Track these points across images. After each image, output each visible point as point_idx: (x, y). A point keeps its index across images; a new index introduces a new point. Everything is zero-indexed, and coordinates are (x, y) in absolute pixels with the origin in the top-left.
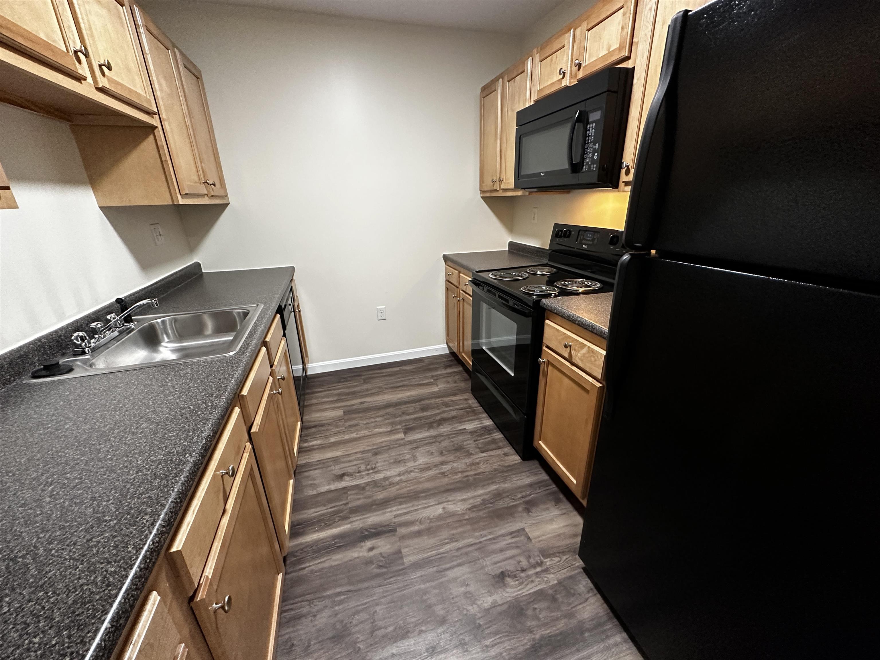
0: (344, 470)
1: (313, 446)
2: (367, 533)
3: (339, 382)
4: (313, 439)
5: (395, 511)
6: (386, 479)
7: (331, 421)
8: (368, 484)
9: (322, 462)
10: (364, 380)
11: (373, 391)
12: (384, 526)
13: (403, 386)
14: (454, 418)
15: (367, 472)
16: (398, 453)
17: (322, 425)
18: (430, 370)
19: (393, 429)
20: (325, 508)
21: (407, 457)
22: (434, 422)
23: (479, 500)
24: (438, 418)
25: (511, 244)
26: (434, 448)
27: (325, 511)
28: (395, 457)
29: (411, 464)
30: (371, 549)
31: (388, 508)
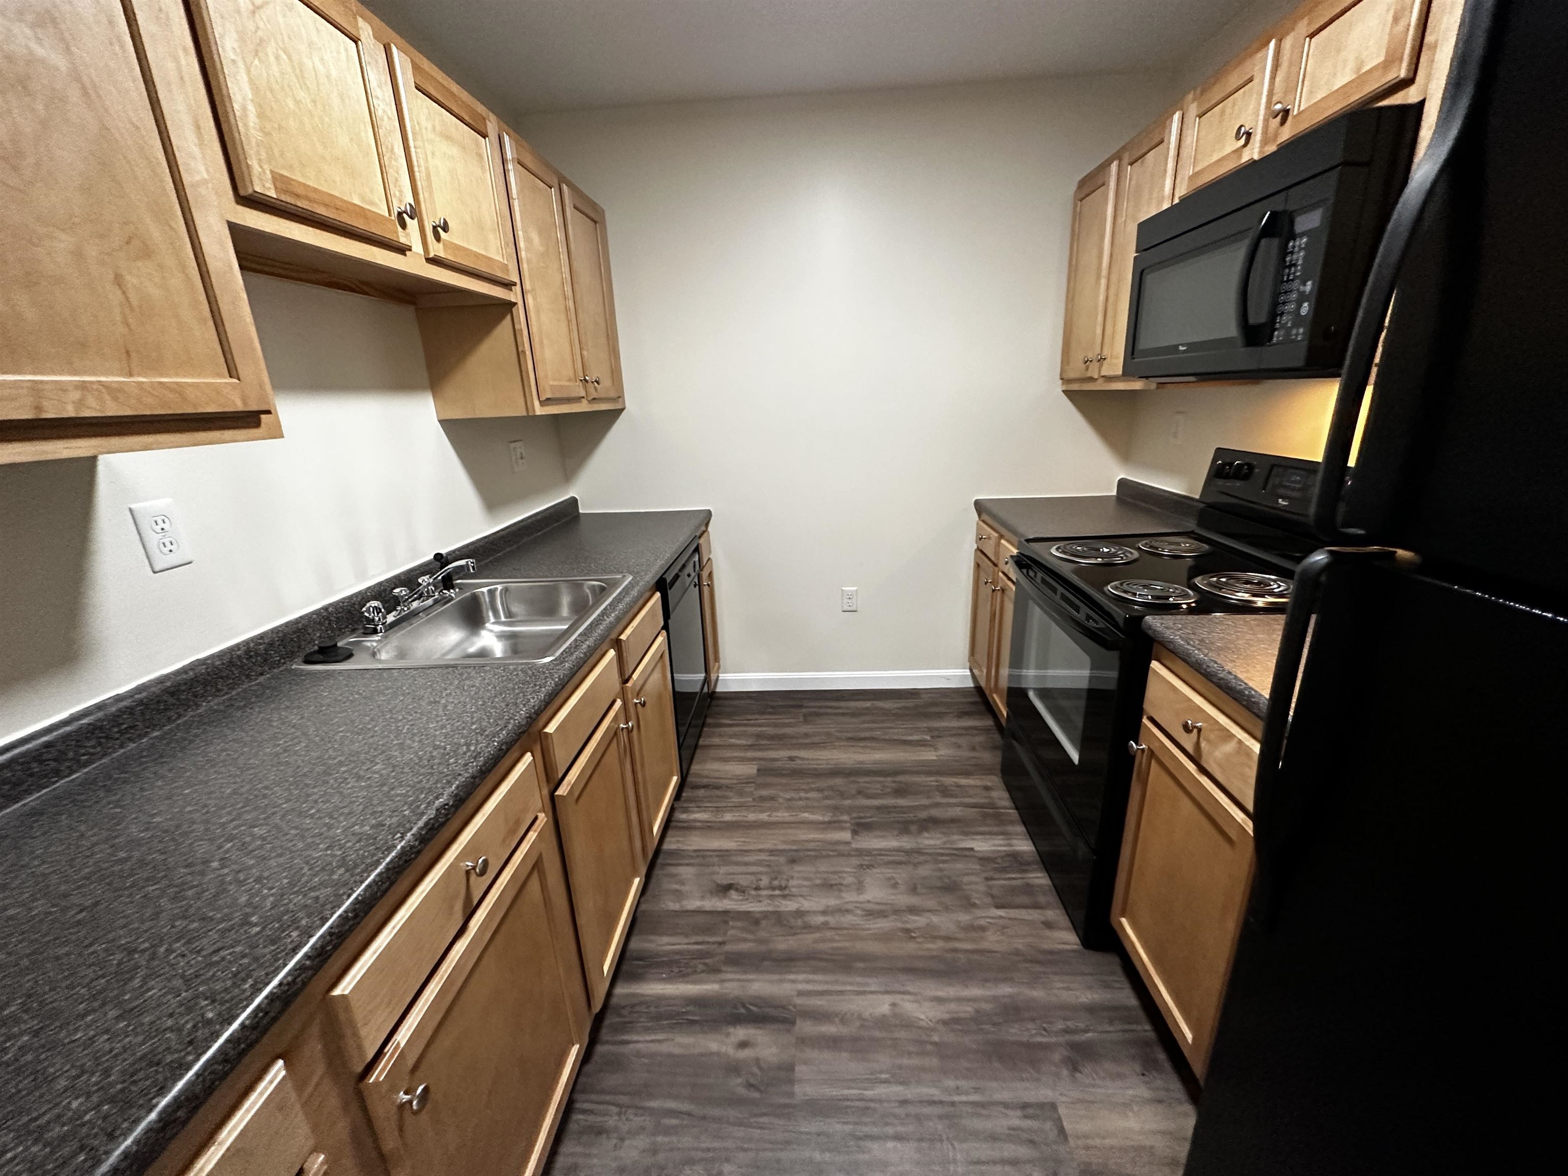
0: (733, 879)
1: (695, 821)
2: (743, 1011)
3: (763, 713)
4: (696, 809)
5: (801, 982)
6: (799, 913)
7: (733, 781)
8: (766, 915)
9: (702, 853)
10: (805, 716)
11: (816, 740)
12: (776, 1007)
13: (872, 739)
14: (953, 821)
15: (770, 892)
16: (832, 869)
17: (718, 787)
18: (928, 716)
19: (836, 818)
20: (687, 941)
21: (849, 880)
22: (912, 822)
23: (968, 1009)
24: (924, 815)
25: (1122, 484)
26: (902, 874)
27: (685, 946)
28: (825, 876)
29: (850, 897)
30: (743, 1045)
31: (790, 972)
